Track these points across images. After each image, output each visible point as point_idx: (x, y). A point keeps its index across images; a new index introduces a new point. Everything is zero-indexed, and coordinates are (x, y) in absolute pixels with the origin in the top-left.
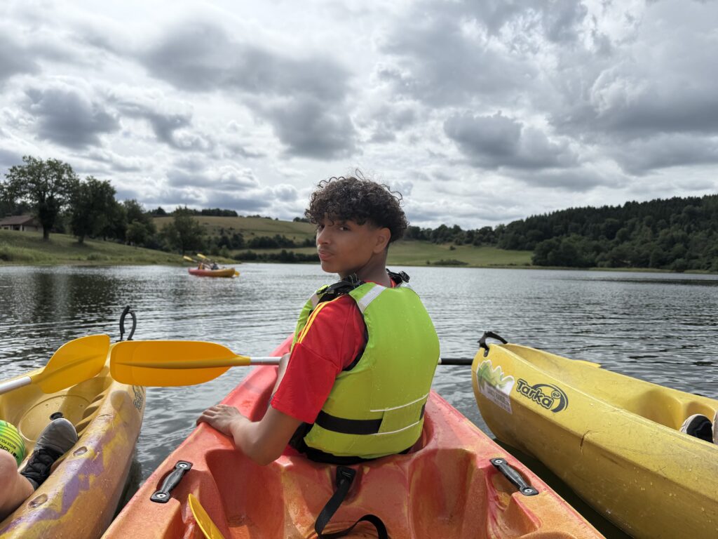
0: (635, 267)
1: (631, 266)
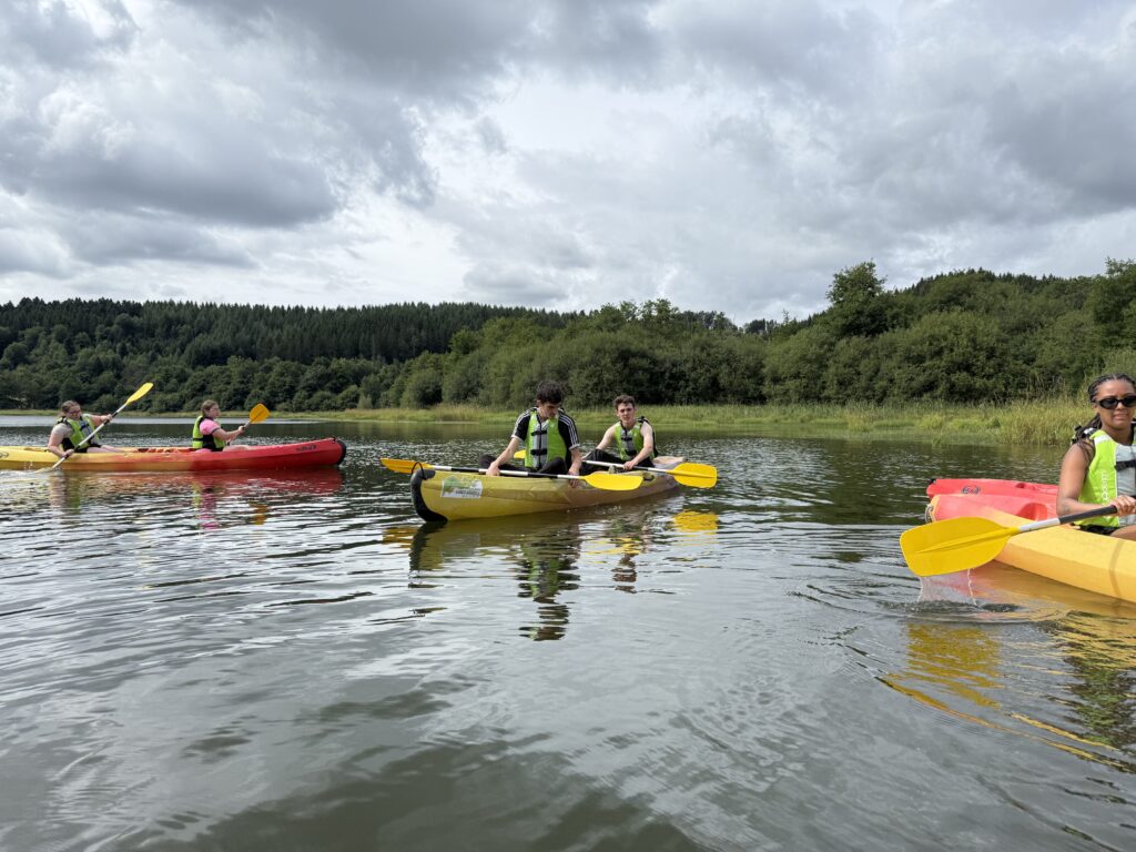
0: (35, 408)
1: (28, 407)
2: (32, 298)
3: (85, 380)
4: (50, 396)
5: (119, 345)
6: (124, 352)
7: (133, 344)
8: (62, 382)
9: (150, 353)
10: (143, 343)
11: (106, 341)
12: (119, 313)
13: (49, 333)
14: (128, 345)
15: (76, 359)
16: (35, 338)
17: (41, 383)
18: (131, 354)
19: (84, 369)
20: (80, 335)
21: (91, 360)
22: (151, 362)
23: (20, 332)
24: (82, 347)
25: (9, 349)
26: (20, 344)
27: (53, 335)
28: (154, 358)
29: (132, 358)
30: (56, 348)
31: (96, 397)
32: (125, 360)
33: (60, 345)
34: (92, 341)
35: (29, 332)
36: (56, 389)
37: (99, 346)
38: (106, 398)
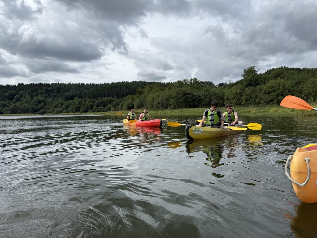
0: (23, 113)
1: (21, 113)
2: (21, 83)
3: (36, 105)
4: (27, 110)
5: (45, 95)
6: (46, 97)
7: (48, 95)
8: (30, 106)
9: (53, 97)
10: (51, 95)
11: (41, 94)
12: (45, 87)
13: (26, 92)
14: (47, 95)
15: (33, 99)
16: (22, 94)
17: (24, 106)
18: (48, 98)
19: (35, 102)
20: (34, 93)
21: (37, 100)
22: (53, 100)
23: (18, 93)
24: (35, 96)
25: (15, 97)
26: (18, 96)
27: (27, 93)
28: (54, 99)
29: (48, 99)
30: (28, 97)
31: (39, 110)
32: (47, 99)
33: (29, 96)
34: (38, 95)
35: (20, 93)
36: (28, 108)
37: (39, 96)
38: (42, 110)
